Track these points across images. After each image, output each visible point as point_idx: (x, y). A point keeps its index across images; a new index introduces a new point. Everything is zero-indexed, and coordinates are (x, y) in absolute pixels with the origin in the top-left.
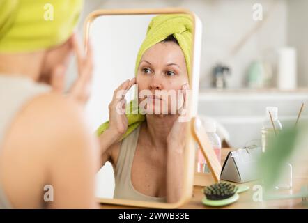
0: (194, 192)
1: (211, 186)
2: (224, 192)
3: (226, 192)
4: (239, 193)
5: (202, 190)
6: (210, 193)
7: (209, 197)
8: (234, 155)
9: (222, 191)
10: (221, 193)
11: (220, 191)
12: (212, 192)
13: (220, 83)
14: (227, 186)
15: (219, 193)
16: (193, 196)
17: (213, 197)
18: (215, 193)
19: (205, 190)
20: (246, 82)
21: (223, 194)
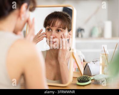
0: (73, 80)
1: (80, 77)
3: (86, 79)
4: (91, 80)
5: (77, 79)
6: (80, 80)
9: (85, 79)
12: (81, 80)
13: (80, 35)
14: (87, 77)
15: (83, 80)
16: (73, 81)
17: (81, 81)
18: (82, 80)
20: (91, 35)
21: (85, 80)
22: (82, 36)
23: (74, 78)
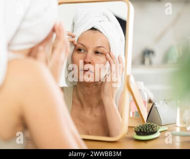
0: (128, 131)
1: (140, 126)
2: (149, 130)
4: (161, 132)
6: (139, 130)
7: (138, 133)
8: (157, 105)
9: (148, 129)
10: (147, 130)
11: (146, 129)
12: (140, 130)
14: (152, 126)
15: (145, 131)
16: (127, 134)
17: (141, 133)
18: (142, 130)
19: (135, 129)
21: (148, 131)
22: (151, 63)
23: (129, 127)
